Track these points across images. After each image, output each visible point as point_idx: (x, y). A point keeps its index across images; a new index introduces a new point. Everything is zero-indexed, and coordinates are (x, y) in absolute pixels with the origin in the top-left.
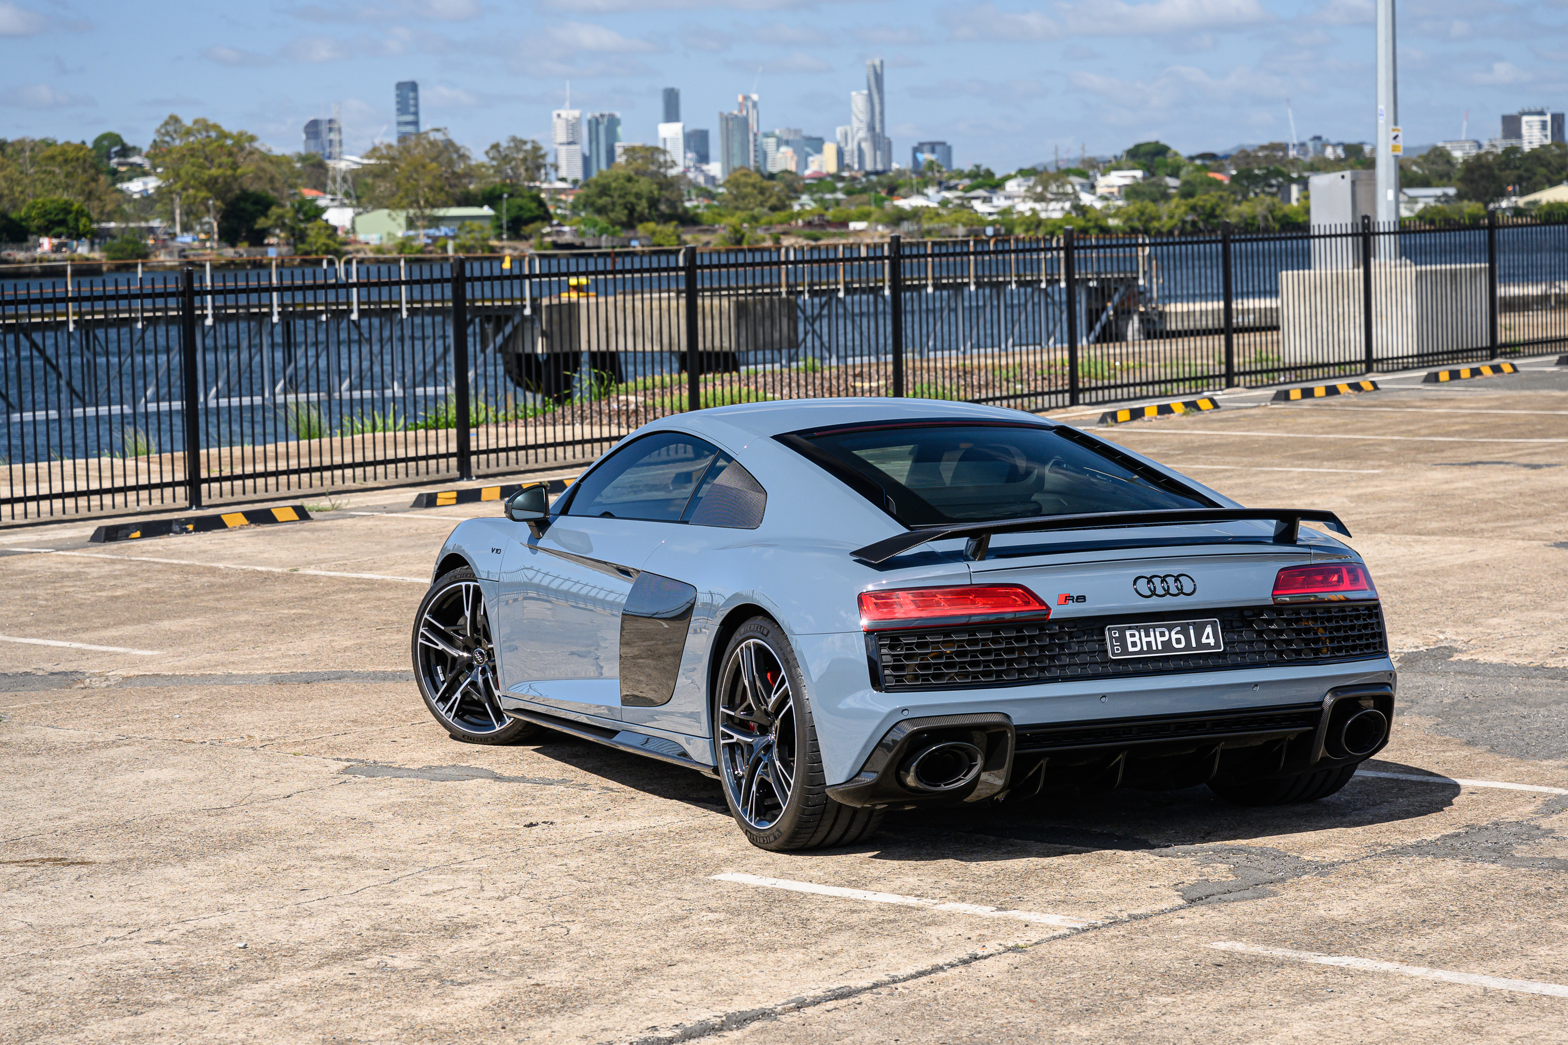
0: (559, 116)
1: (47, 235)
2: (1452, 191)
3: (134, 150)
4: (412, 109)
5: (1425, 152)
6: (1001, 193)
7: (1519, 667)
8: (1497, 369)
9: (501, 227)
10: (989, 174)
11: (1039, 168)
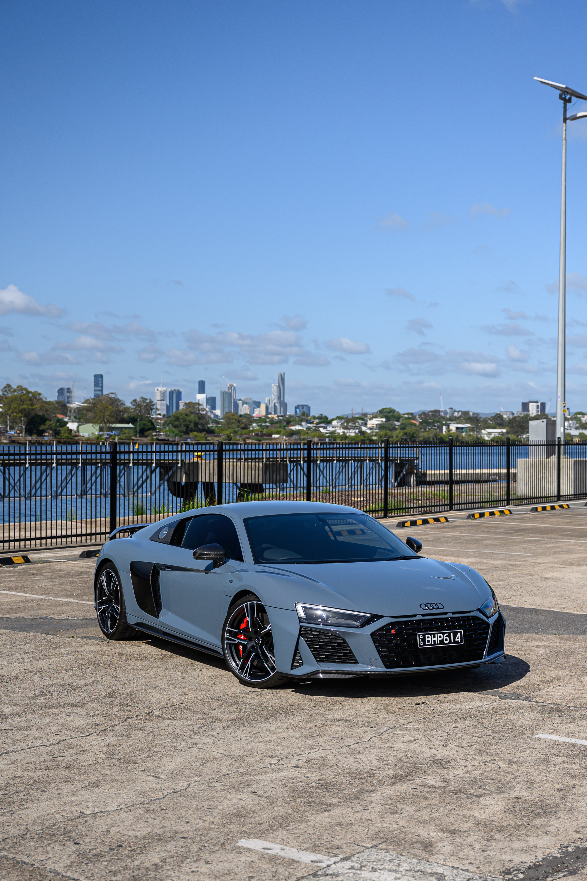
0: (158, 389)
2: (504, 431)
4: (100, 385)
5: (493, 415)
6: (331, 425)
9: (137, 432)
10: (326, 418)
11: (345, 416)
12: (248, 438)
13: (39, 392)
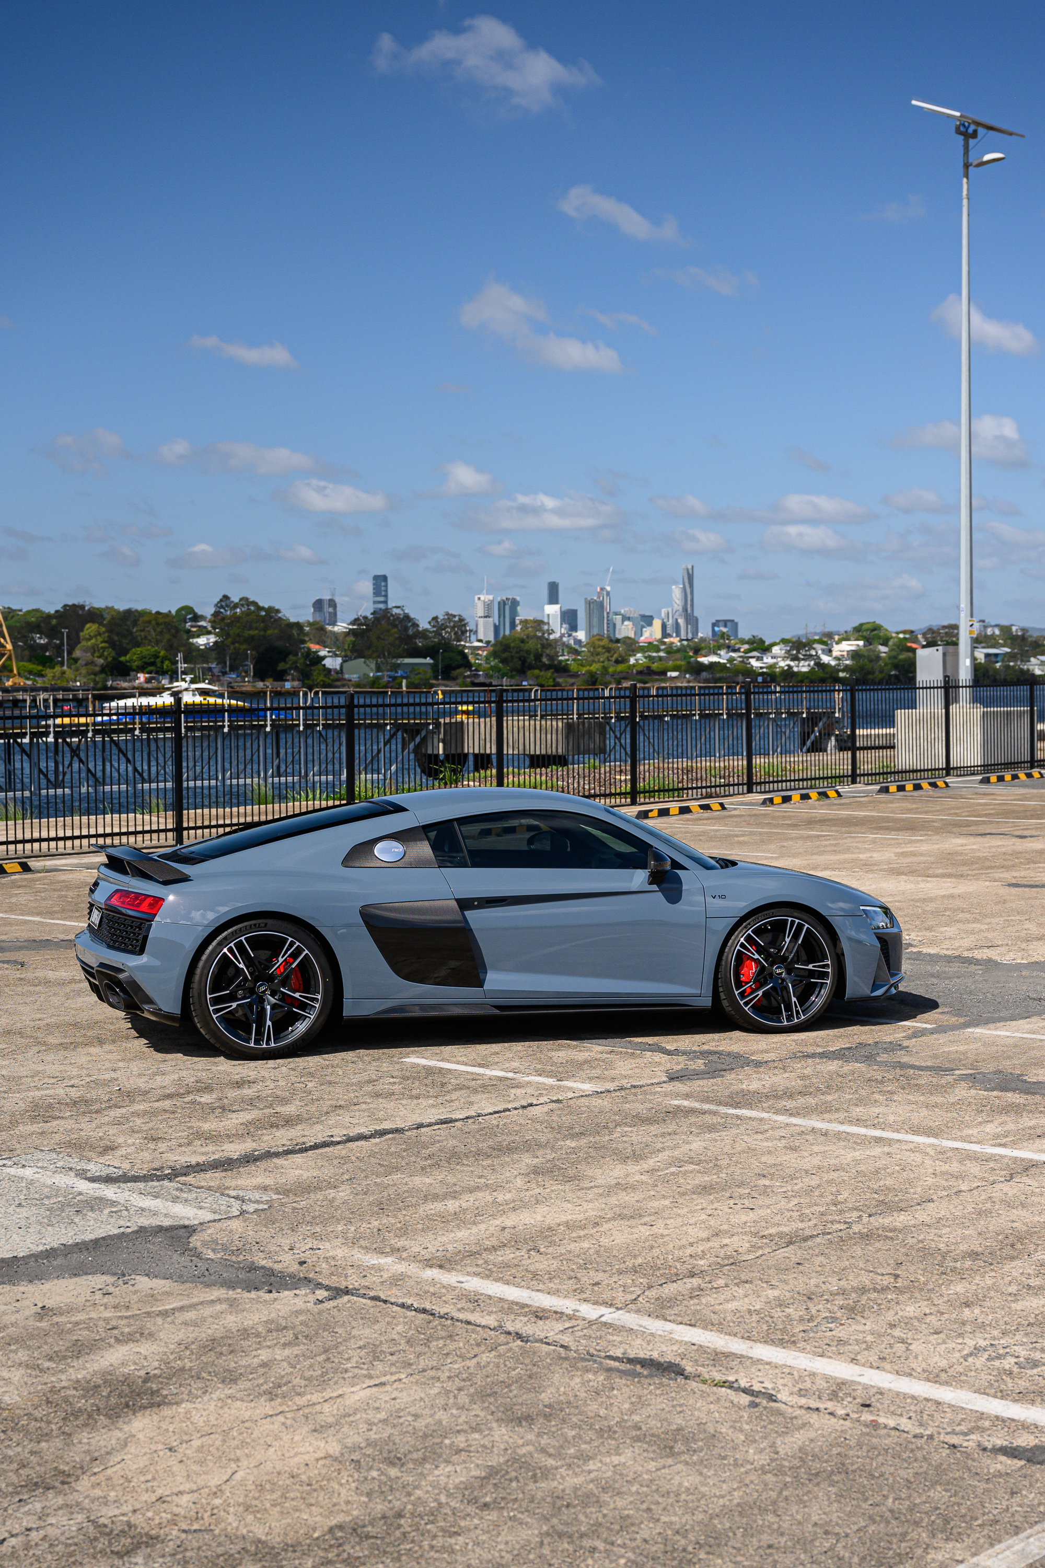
0: (479, 599)
1: (143, 672)
3: (202, 618)
4: (383, 593)
6: (769, 654)
7: (946, 956)
8: (1029, 776)
9: (437, 671)
10: (762, 642)
11: (794, 640)
13: (277, 608)
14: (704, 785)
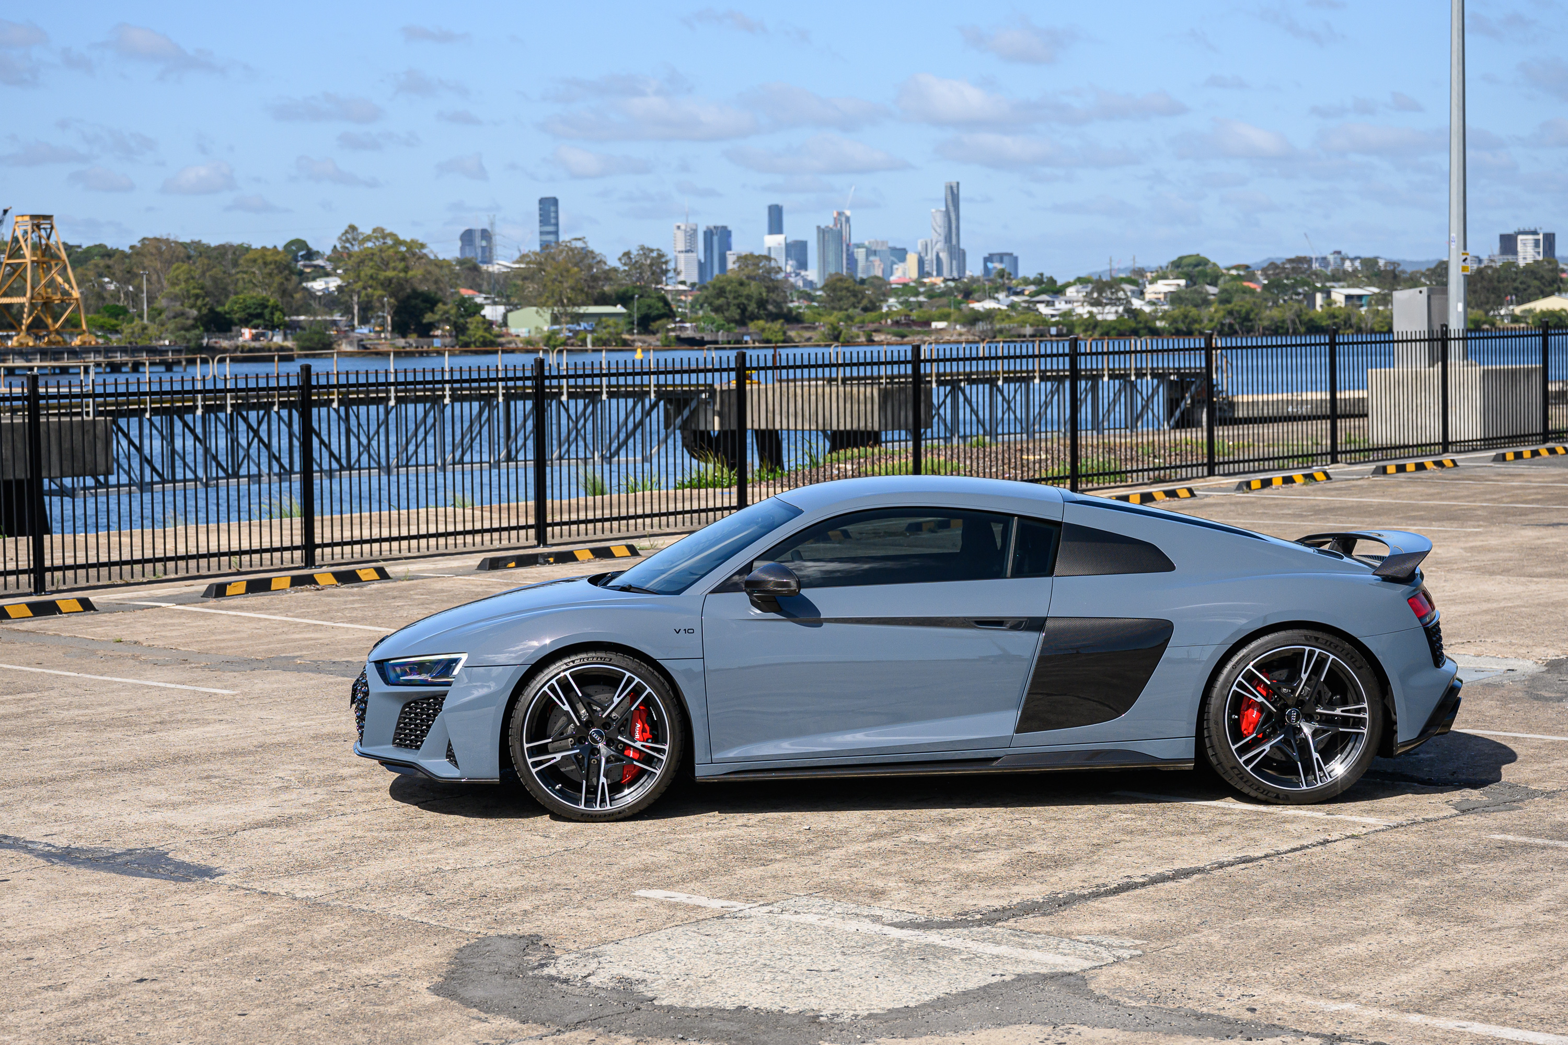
0: (678, 227)
1: (247, 326)
3: (317, 254)
4: (553, 221)
5: (1433, 266)
6: (1062, 298)
8: (1552, 451)
9: (633, 323)
10: (1052, 281)
11: (1095, 277)
12: (876, 331)
13: (421, 241)
14: (1140, 467)
